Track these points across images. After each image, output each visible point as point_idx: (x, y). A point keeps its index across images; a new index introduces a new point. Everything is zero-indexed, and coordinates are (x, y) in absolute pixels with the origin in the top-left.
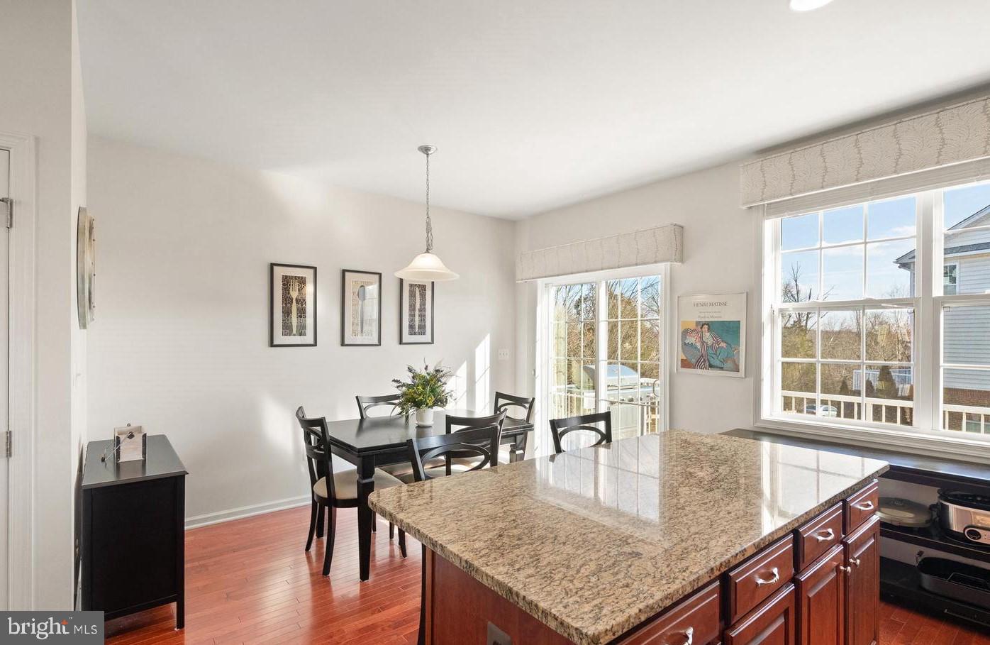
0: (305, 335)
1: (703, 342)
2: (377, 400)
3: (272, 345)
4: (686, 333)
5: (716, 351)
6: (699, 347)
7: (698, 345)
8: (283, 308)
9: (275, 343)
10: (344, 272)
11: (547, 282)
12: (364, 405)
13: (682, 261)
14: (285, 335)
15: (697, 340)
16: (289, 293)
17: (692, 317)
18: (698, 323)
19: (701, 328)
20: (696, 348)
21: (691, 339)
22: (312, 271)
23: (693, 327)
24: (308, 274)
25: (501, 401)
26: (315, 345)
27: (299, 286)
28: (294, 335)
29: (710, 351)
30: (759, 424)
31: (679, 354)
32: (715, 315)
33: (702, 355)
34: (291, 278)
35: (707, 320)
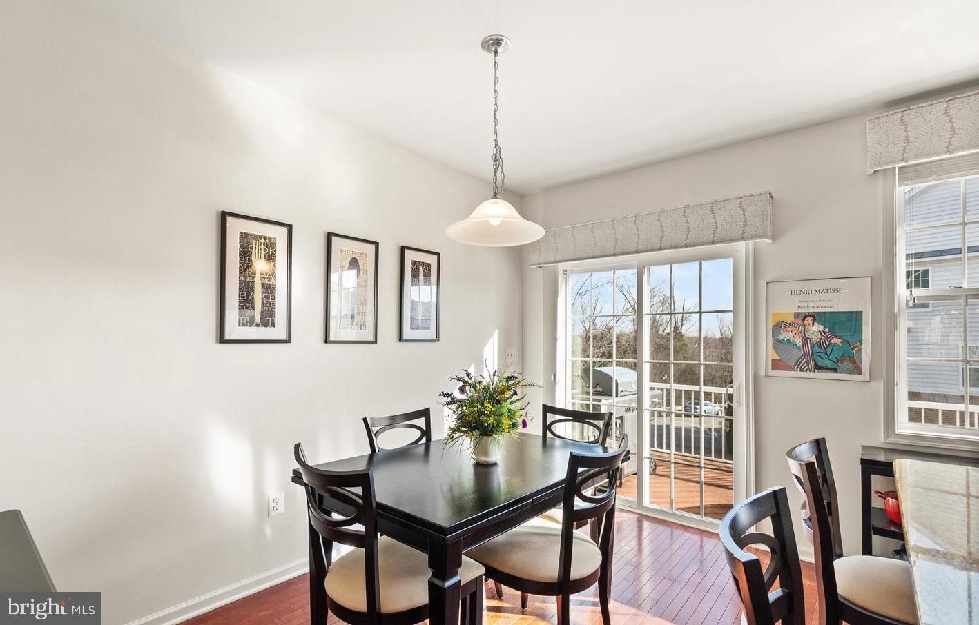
0: (274, 325)
1: (805, 339)
2: (393, 421)
3: (222, 339)
4: (778, 327)
5: (825, 349)
6: (800, 344)
7: (799, 342)
8: (241, 282)
9: (227, 337)
10: (330, 236)
11: (565, 269)
12: (374, 430)
13: (774, 238)
14: (243, 324)
15: (796, 336)
16: (250, 261)
17: (788, 307)
18: (797, 315)
19: (803, 321)
20: (795, 345)
21: (786, 335)
22: (285, 230)
23: (790, 319)
24: (280, 234)
25: (551, 417)
26: (289, 340)
27: (265, 250)
28: (258, 325)
29: (817, 348)
30: (891, 440)
31: (768, 353)
32: (823, 304)
33: (804, 355)
34: (255, 237)
35: (811, 310)
